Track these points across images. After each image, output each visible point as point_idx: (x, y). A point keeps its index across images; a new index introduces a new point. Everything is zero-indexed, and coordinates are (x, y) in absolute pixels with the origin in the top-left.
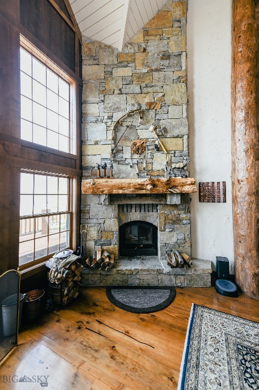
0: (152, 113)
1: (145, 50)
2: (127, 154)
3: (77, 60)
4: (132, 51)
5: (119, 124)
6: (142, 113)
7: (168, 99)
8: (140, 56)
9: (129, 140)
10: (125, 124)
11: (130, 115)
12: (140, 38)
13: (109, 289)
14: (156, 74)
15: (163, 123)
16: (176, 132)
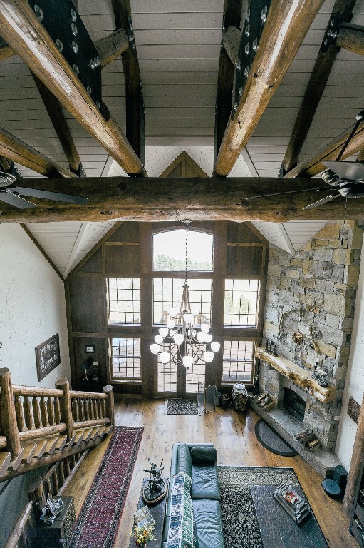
0: (312, 314)
1: (311, 259)
2: (289, 339)
3: (264, 259)
4: (301, 257)
5: (286, 315)
6: (302, 312)
7: (327, 307)
8: (307, 263)
9: (293, 330)
10: (290, 316)
11: (294, 311)
12: (308, 248)
13: (262, 420)
14: (319, 282)
15: (320, 327)
16: (331, 340)
